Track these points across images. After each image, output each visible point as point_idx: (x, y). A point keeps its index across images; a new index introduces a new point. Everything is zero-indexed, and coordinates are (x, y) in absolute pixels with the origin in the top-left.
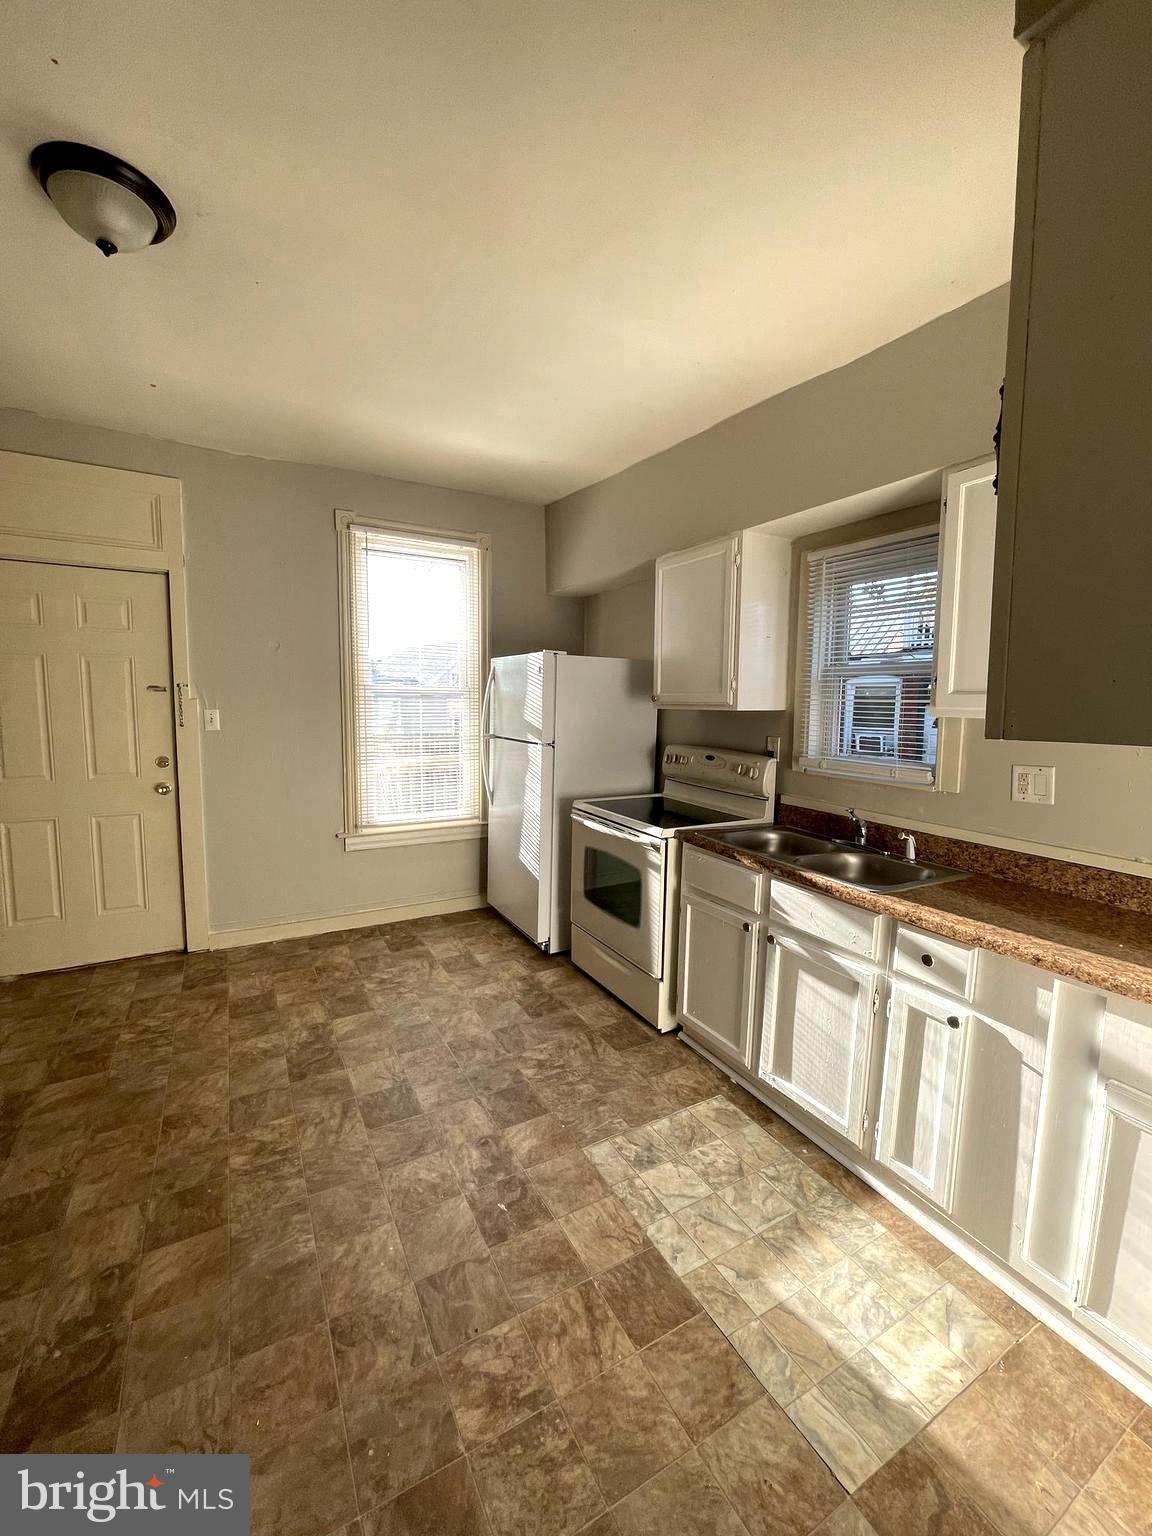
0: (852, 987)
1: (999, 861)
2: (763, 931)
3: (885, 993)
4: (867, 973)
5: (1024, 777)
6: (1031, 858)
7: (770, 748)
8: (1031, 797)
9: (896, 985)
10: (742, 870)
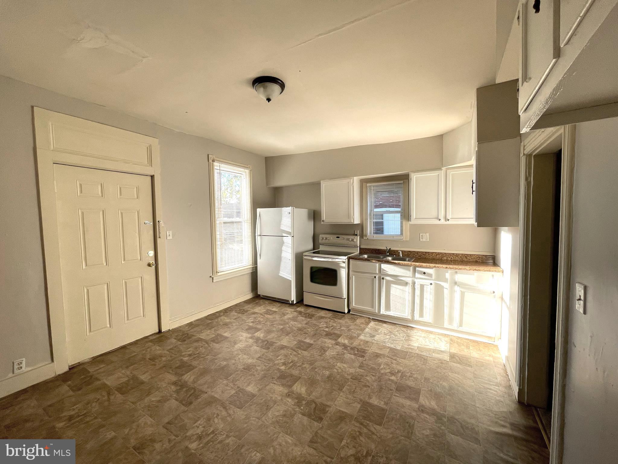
0: (406, 284)
1: (419, 254)
2: (379, 278)
3: (414, 283)
4: (409, 280)
5: (422, 236)
6: (426, 252)
7: (356, 233)
8: (424, 240)
9: (416, 280)
10: (373, 263)
